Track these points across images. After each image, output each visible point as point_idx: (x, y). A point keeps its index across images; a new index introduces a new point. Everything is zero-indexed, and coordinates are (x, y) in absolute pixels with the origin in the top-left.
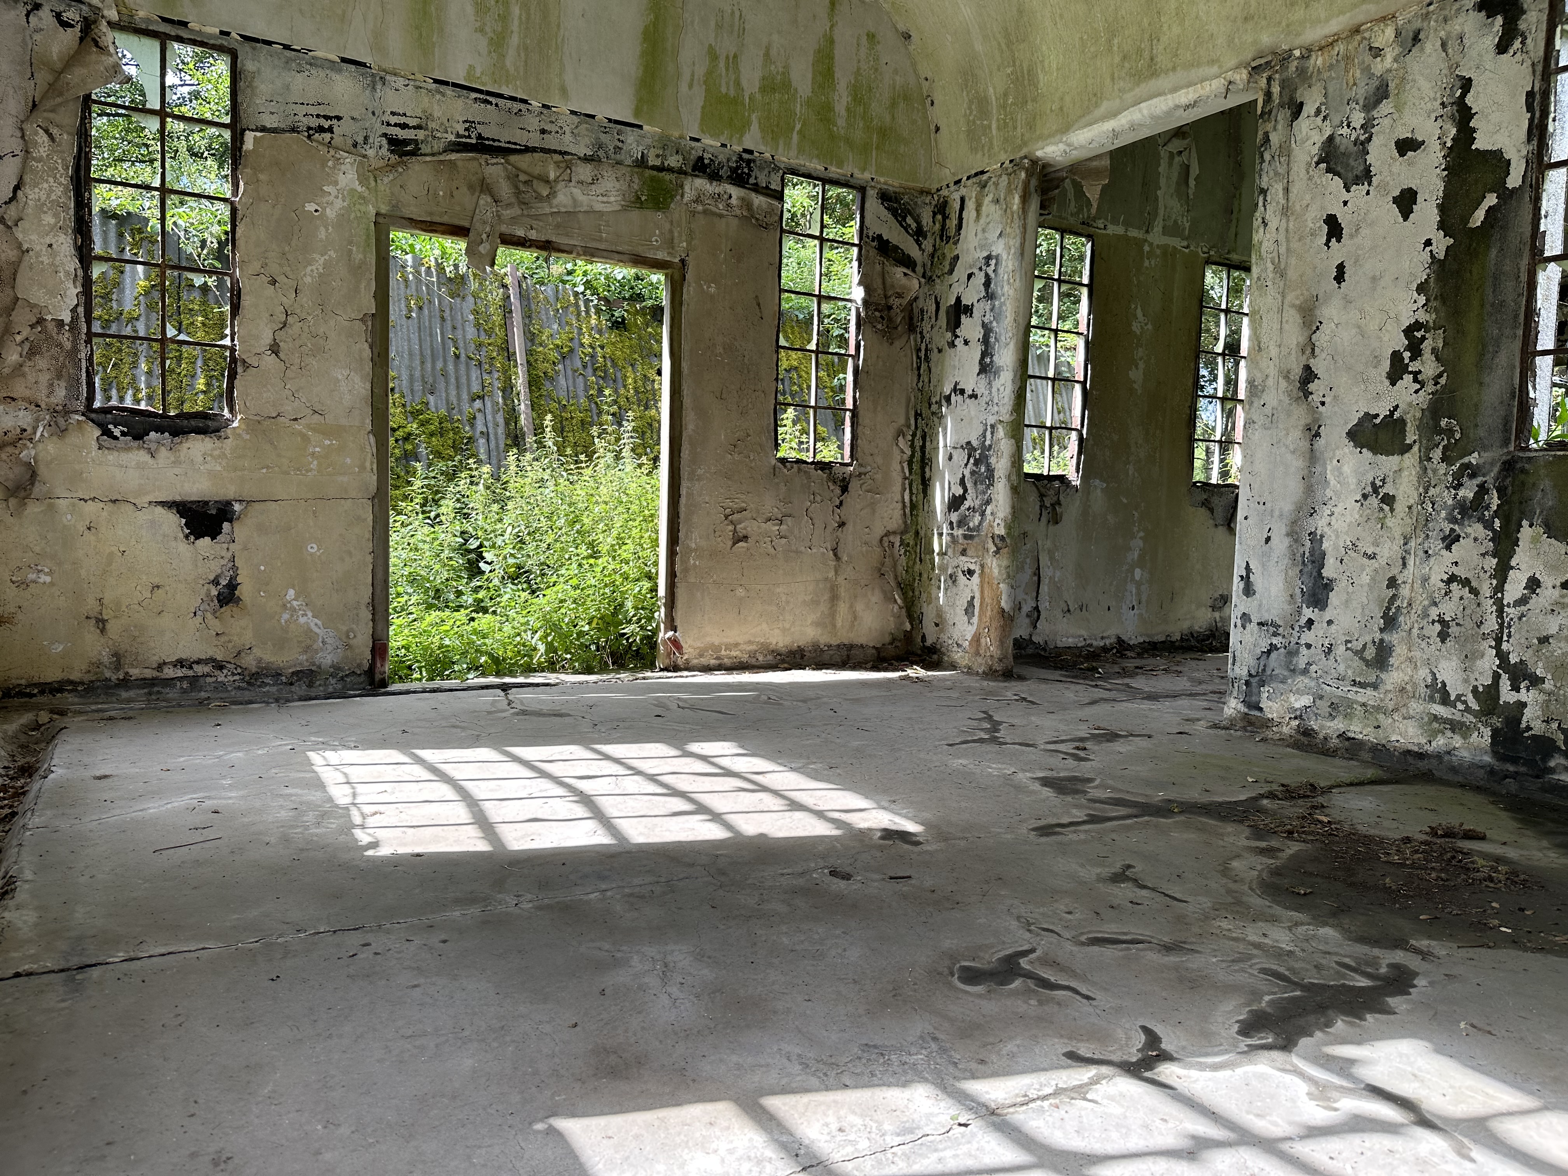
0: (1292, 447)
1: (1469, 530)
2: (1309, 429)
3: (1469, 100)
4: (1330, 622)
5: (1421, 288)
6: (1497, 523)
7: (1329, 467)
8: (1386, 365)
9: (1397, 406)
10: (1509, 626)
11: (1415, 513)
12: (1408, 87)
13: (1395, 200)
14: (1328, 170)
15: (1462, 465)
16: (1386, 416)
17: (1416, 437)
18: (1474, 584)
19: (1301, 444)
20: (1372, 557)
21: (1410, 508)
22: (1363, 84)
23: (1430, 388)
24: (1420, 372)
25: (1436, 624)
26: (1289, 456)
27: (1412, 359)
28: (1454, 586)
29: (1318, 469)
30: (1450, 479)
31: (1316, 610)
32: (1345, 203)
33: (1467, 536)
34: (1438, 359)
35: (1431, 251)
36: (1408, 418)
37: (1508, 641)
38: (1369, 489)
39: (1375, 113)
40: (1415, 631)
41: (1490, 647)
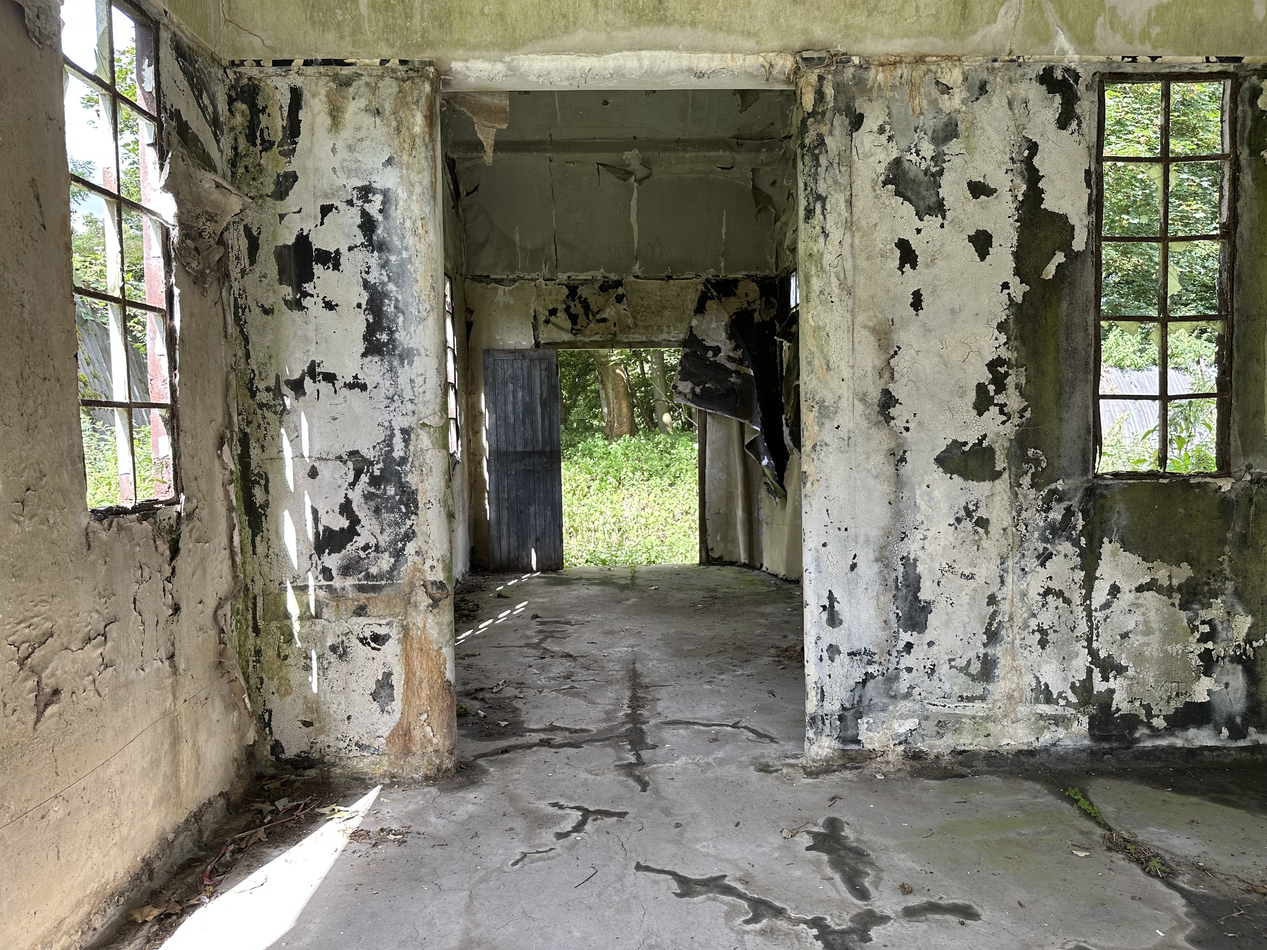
0: (873, 471)
1: (1060, 548)
2: (894, 454)
3: (1036, 161)
4: (931, 644)
5: (1001, 327)
6: (1083, 541)
7: (918, 492)
8: (972, 396)
9: (985, 436)
10: (1097, 628)
11: (1010, 534)
12: (978, 133)
13: (971, 239)
14: (898, 193)
15: (1050, 490)
16: (974, 444)
17: (1005, 465)
18: (1066, 595)
19: (885, 469)
20: (971, 577)
21: (1004, 530)
22: (931, 116)
23: (1016, 420)
24: (1006, 405)
25: (1036, 633)
26: (872, 481)
27: (997, 392)
28: (1050, 598)
29: (906, 494)
30: (1040, 503)
31: (915, 633)
32: (919, 231)
33: (1059, 553)
34: (1022, 394)
35: (1009, 294)
36: (997, 447)
37: (1097, 640)
38: (962, 513)
39: (945, 148)
40: (1018, 642)
41: (1083, 647)
